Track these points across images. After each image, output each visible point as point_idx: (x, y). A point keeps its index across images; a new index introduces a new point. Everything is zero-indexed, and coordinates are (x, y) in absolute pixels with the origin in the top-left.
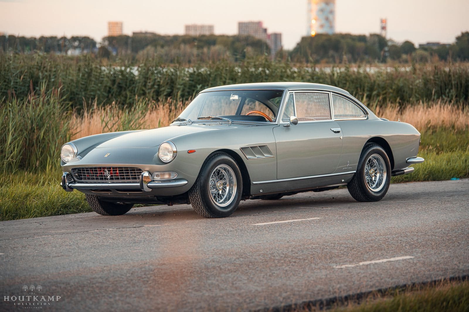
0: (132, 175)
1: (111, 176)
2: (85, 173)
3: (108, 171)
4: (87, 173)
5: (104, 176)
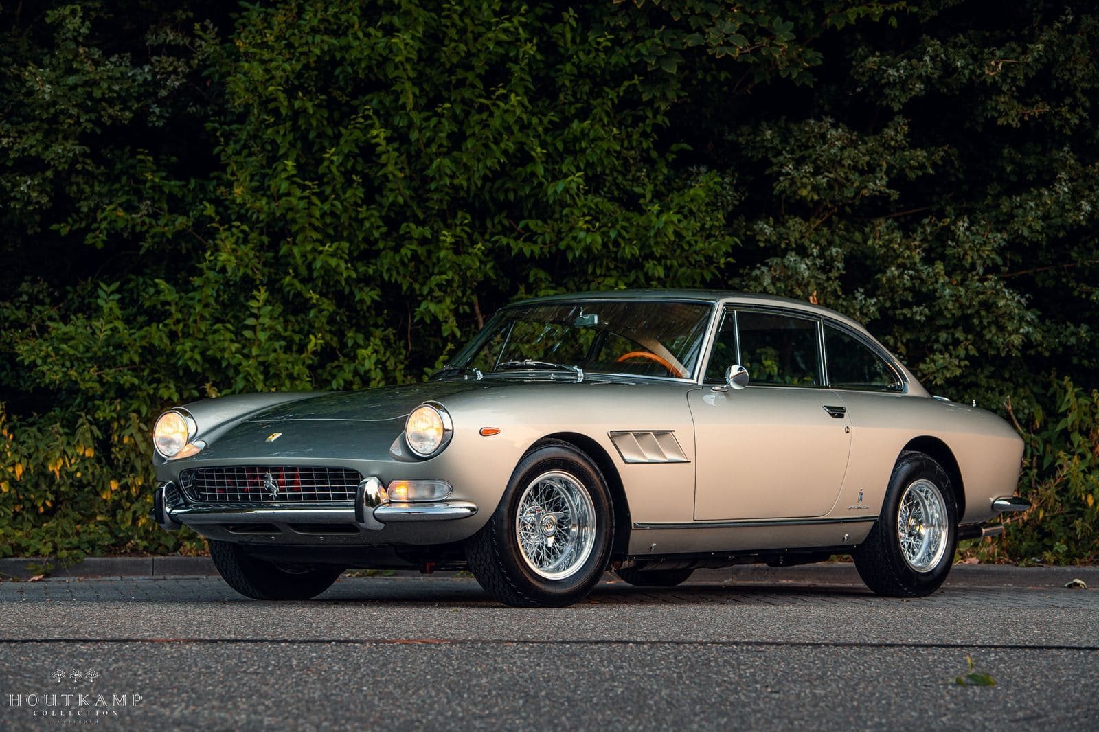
0: (334, 489)
1: (281, 490)
2: (213, 484)
3: (274, 477)
4: (219, 483)
5: (263, 490)
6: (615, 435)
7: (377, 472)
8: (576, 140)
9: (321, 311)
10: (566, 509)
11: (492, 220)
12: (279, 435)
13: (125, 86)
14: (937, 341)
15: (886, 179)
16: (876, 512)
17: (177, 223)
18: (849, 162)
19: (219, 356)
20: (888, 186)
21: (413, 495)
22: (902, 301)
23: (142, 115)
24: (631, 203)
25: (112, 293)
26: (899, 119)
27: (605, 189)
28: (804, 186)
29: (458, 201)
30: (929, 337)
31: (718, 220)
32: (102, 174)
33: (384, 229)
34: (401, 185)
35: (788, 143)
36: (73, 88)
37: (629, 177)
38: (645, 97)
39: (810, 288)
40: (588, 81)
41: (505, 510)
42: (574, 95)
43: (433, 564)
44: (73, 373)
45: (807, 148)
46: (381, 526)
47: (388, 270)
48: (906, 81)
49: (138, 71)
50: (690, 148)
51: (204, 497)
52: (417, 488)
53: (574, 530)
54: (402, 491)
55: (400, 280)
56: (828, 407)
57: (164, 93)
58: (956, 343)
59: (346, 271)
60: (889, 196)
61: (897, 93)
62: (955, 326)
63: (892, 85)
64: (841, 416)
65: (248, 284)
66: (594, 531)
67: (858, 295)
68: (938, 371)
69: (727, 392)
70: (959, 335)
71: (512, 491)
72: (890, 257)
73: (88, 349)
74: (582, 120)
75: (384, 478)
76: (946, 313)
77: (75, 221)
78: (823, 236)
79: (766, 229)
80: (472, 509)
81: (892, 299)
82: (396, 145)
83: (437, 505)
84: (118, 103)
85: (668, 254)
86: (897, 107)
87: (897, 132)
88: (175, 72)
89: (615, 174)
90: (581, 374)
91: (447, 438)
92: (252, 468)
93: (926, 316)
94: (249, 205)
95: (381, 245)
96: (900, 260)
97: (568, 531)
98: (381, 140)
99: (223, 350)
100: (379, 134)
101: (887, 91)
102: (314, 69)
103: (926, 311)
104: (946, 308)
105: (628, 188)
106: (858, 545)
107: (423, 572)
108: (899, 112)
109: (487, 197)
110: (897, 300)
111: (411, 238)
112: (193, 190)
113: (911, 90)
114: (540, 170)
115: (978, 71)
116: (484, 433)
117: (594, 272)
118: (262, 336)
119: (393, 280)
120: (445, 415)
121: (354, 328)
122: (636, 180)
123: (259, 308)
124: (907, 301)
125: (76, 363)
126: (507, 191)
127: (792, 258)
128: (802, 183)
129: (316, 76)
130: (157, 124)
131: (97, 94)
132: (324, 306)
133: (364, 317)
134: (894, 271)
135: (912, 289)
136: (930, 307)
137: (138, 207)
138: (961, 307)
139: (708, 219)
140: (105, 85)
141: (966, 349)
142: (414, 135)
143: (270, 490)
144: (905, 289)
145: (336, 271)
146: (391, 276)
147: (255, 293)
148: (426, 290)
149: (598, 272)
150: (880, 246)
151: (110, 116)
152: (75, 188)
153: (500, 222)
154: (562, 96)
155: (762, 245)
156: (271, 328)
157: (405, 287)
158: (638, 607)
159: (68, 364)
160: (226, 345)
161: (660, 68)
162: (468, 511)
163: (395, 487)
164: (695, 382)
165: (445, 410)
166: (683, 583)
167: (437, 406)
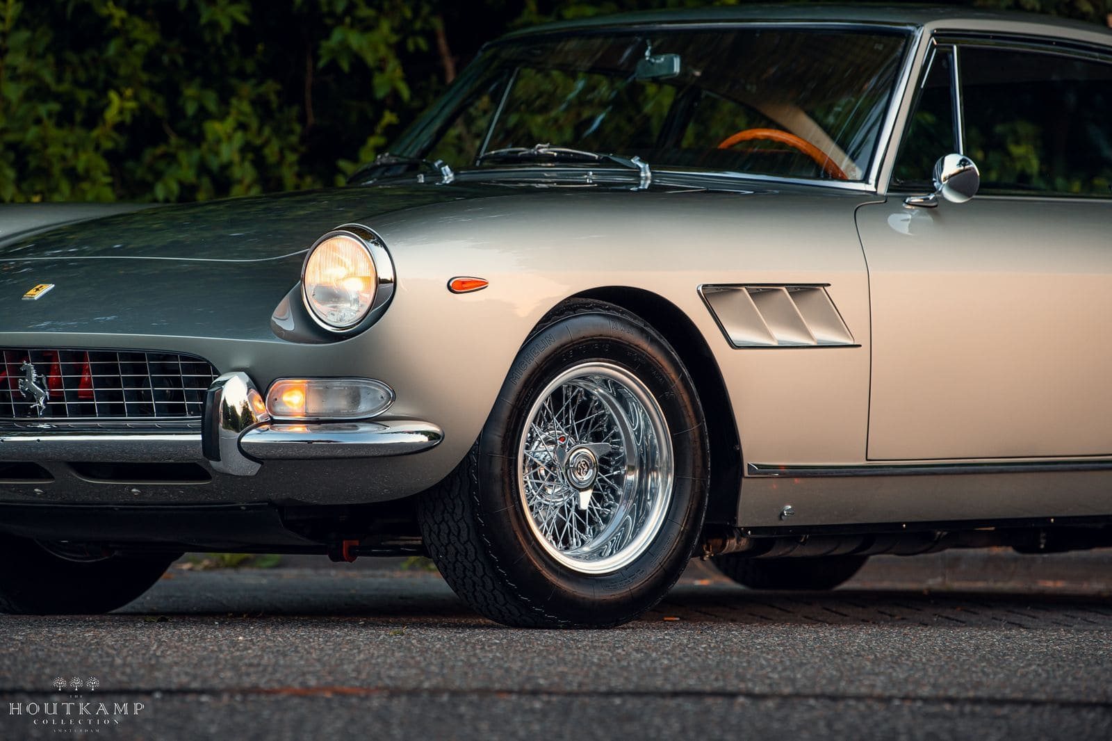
0: (161, 396)
1: (55, 397)
3: (39, 370)
5: (18, 397)
6: (713, 294)
7: (245, 363)
9: (131, 44)
10: (615, 436)
12: (48, 288)
21: (316, 407)
41: (497, 437)
43: (357, 544)
46: (252, 468)
52: (324, 393)
53: (631, 477)
54: (295, 399)
66: (670, 479)
69: (936, 209)
71: (510, 400)
75: (256, 374)
80: (432, 436)
83: (364, 428)
90: (646, 173)
91: (384, 295)
97: (619, 480)
107: (337, 557)
116: (457, 287)
120: (379, 251)
121: (198, 80)
132: (138, 34)
133: (219, 58)
143: (31, 397)
156: (29, 76)
158: (756, 628)
162: (425, 439)
163: (282, 391)
164: (871, 188)
165: (380, 243)
166: (846, 586)
167: (365, 235)
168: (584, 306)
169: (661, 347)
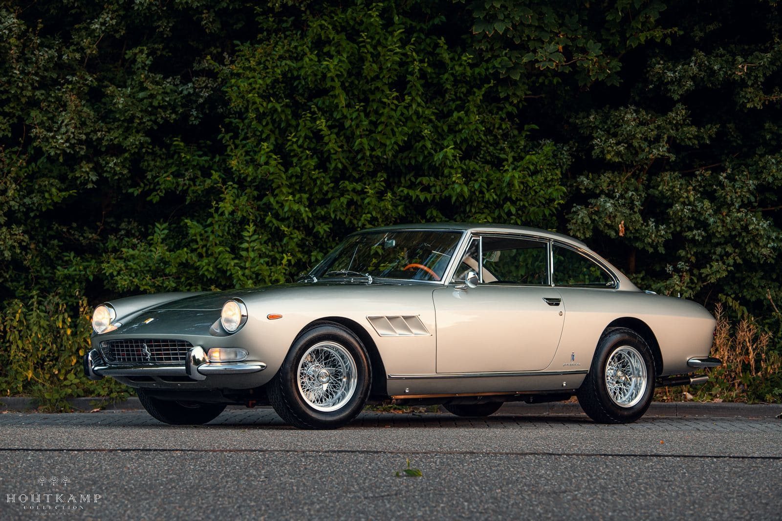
6: (372, 319)
7: (201, 343)
8: (457, 124)
9: (292, 239)
10: (340, 366)
11: (405, 178)
12: (152, 319)
13: (173, 98)
14: (715, 253)
15: (667, 146)
16: (587, 367)
17: (206, 184)
18: (640, 135)
19: (225, 268)
20: (669, 151)
21: (224, 357)
22: (687, 226)
23: (186, 117)
24: (498, 164)
25: (163, 229)
26: (679, 106)
27: (481, 156)
28: (609, 152)
29: (379, 166)
30: (710, 251)
31: (556, 174)
32: (164, 154)
33: (332, 185)
34: (341, 156)
35: (606, 123)
36: (142, 100)
37: (498, 147)
38: (502, 95)
39: (617, 219)
40: (464, 85)
41: (288, 366)
42: (455, 95)
43: (254, 402)
44: (136, 280)
45: (619, 126)
46: (204, 378)
47: (334, 211)
48: (680, 80)
49: (185, 87)
50: (537, 127)
51: (115, 359)
52: (229, 353)
53: (344, 380)
54: (217, 355)
55: (343, 218)
56: (547, 299)
57: (201, 100)
58: (728, 255)
59: (305, 213)
60: (669, 158)
61: (676, 88)
62: (726, 243)
63: (672, 82)
64: (558, 304)
65: (244, 221)
66: (356, 381)
67: (650, 223)
68: (713, 273)
69: (466, 290)
70: (729, 249)
71: (294, 354)
72: (675, 198)
73: (147, 265)
74: (459, 112)
75: (204, 346)
76: (717, 234)
77: (145, 185)
78: (632, 184)
79: (585, 181)
80: (262, 366)
81: (681, 226)
82: (336, 130)
83: (239, 364)
84: (169, 108)
85: (522, 198)
86: (676, 97)
87: (677, 114)
88: (206, 87)
89: (488, 146)
90: (370, 278)
91: (244, 319)
92: (136, 341)
93: (703, 237)
94: (242, 172)
95: (330, 195)
96: (682, 200)
97: (341, 380)
98: (323, 127)
99: (228, 264)
100: (322, 124)
101: (669, 87)
102: (282, 82)
103: (703, 233)
104: (718, 231)
105: (497, 155)
106: (575, 389)
107: (248, 406)
108: (678, 101)
109: (399, 162)
110: (684, 226)
111: (348, 191)
112: (218, 162)
113: (685, 85)
114: (429, 145)
115: (729, 72)
116: (271, 317)
117: (470, 211)
118: (252, 255)
119: (338, 218)
120: (242, 305)
121: (318, 250)
122: (502, 149)
123: (250, 237)
124: (691, 227)
125: (139, 275)
126: (410, 159)
127: (602, 199)
128: (608, 151)
129: (284, 87)
130: (194, 122)
131: (155, 103)
132: (295, 236)
133: (325, 242)
134: (678, 206)
135: (693, 218)
136: (705, 230)
137: (184, 174)
138: (728, 230)
139: (550, 174)
140: (160, 98)
141: (734, 259)
142: (347, 124)
143: (146, 355)
144: (689, 218)
145: (298, 212)
146: (336, 215)
147: (247, 227)
148: (360, 224)
149: (473, 210)
150: (667, 190)
151: (162, 118)
152: (146, 163)
153: (410, 179)
154: (447, 96)
155: (583, 192)
156: (259, 249)
157: (347, 222)
159: (133, 275)
160: (229, 262)
161: (509, 76)
162: (259, 367)
163: (212, 352)
164: (442, 282)
165: (242, 302)
166: (493, 415)
167: (239, 301)
168: (322, 323)
169: (353, 337)
